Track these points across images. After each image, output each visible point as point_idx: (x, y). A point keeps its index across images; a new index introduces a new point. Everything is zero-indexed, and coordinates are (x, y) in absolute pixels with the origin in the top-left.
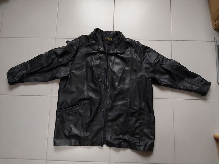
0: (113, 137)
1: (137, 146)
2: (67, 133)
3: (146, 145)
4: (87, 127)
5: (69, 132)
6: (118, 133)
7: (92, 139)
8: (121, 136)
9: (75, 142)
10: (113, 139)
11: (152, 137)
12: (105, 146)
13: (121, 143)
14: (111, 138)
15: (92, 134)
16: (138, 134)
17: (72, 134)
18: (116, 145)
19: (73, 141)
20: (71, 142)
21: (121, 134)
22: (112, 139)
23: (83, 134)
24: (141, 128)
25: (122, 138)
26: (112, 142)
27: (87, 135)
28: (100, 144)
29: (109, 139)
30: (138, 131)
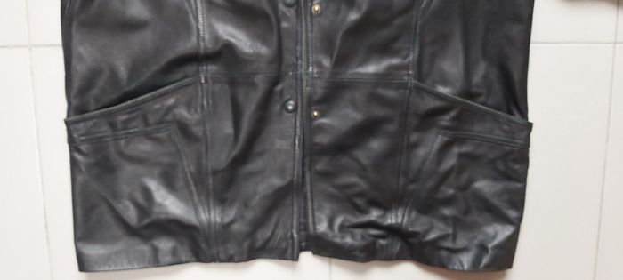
0: (339, 220)
1: (444, 253)
2: (131, 215)
3: (483, 248)
4: (223, 186)
5: (143, 211)
6: (360, 202)
7: (251, 234)
8: (374, 215)
9: (174, 252)
10: (342, 227)
11: (512, 214)
12: (307, 257)
13: (374, 244)
14: (331, 225)
15: (249, 215)
16: (448, 202)
17: (154, 217)
18: (357, 253)
19: (165, 244)
20: (155, 250)
21: (374, 203)
22: (336, 227)
23: (210, 216)
24: (465, 177)
25: (380, 221)
26: (338, 240)
27: (227, 220)
28: (287, 253)
29: (322, 227)
30: (451, 192)
